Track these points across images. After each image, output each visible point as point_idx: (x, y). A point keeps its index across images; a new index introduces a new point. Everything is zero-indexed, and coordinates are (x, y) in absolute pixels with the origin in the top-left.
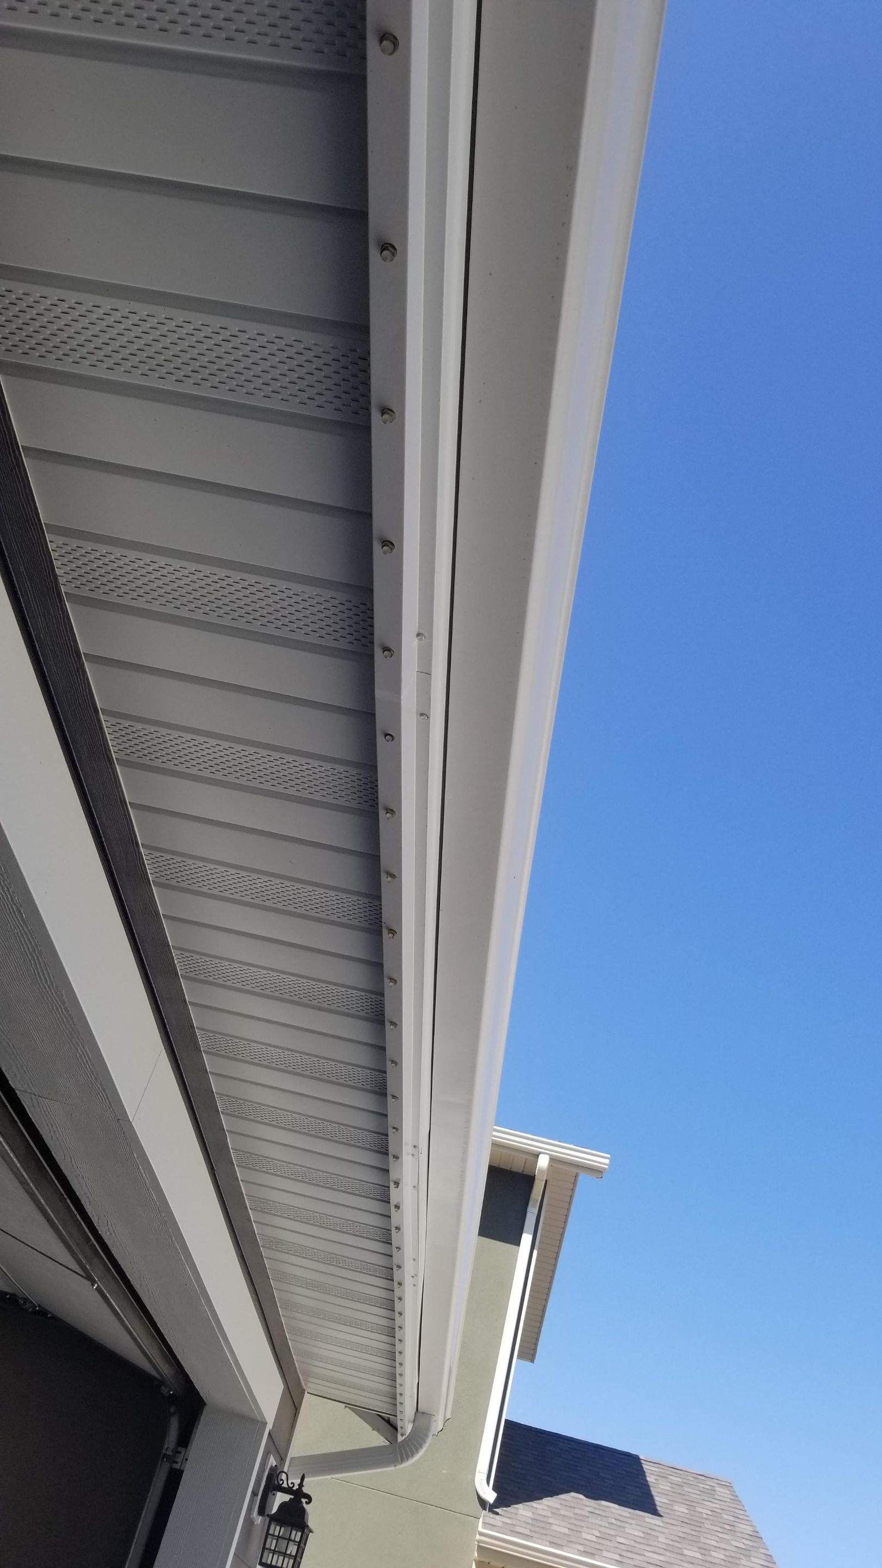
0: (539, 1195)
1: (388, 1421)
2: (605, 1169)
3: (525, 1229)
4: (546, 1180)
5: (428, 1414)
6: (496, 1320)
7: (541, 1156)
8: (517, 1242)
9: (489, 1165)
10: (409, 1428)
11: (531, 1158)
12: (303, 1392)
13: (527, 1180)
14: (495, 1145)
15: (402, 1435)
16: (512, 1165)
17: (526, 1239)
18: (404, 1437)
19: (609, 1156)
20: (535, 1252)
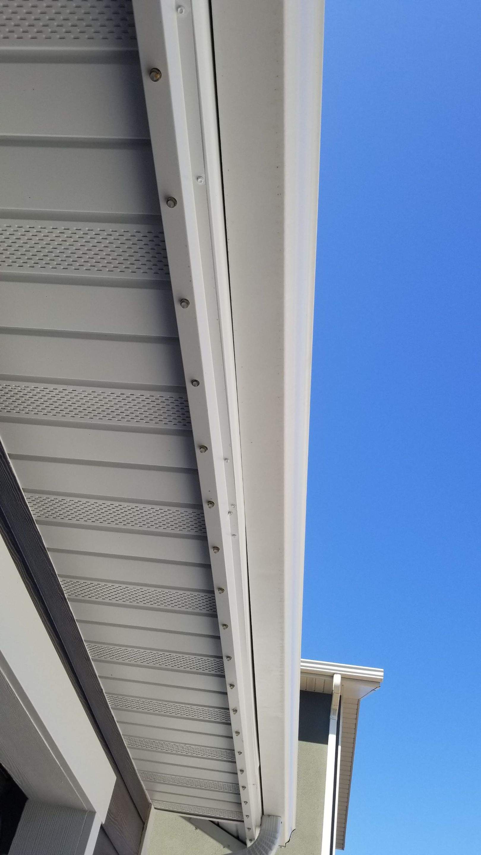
0: (337, 706)
1: (237, 838)
2: (381, 679)
3: (330, 732)
4: (340, 696)
5: (274, 816)
7: (335, 676)
8: (325, 741)
9: (300, 690)
10: (257, 833)
11: (328, 679)
12: (148, 806)
13: (327, 697)
14: (303, 672)
15: (251, 840)
16: (315, 687)
17: (332, 738)
18: (253, 842)
19: (383, 670)
20: (339, 748)
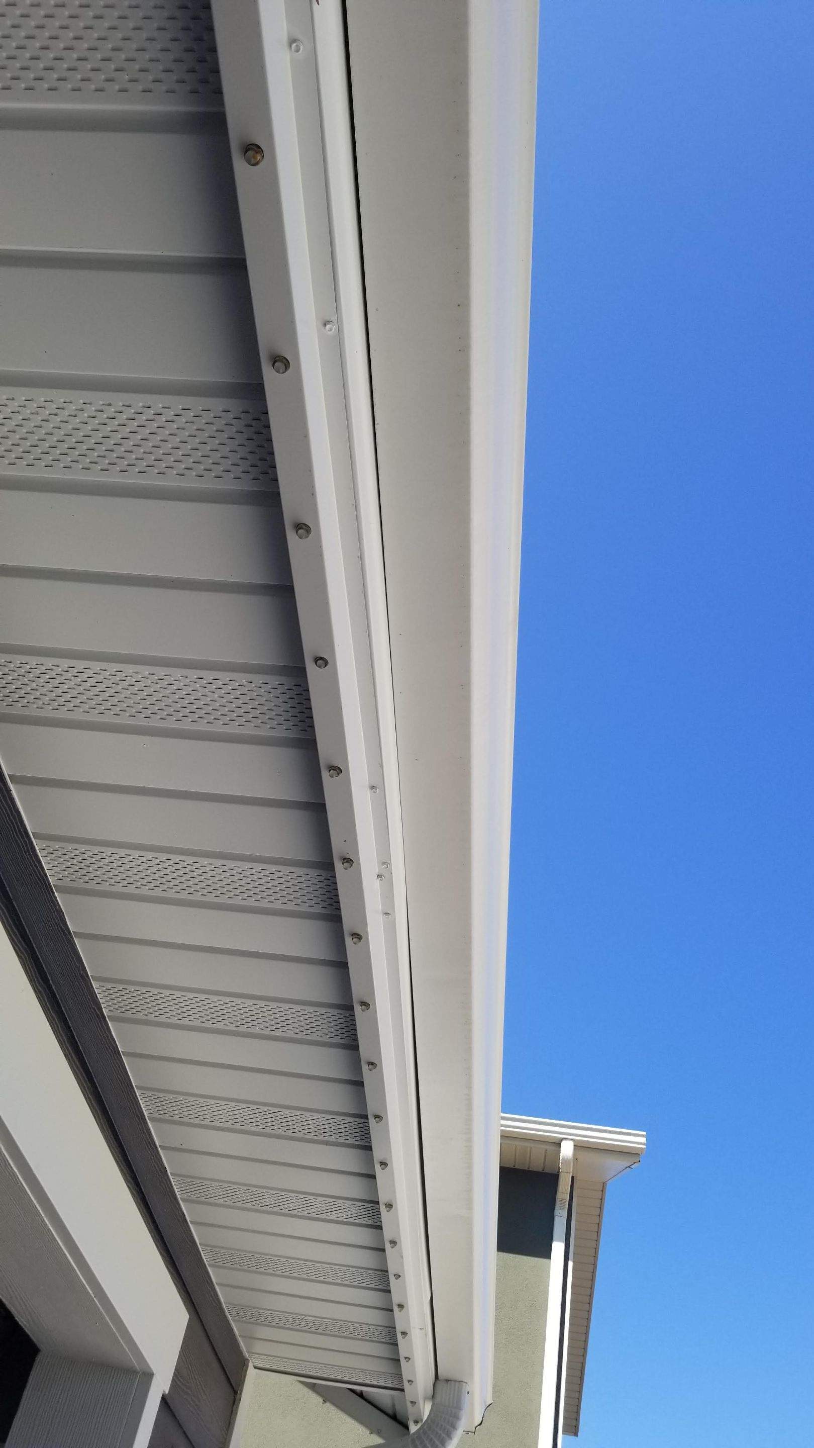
0: (567, 1193)
1: (394, 1417)
2: (642, 1149)
3: (554, 1238)
4: (573, 1178)
5: (455, 1381)
6: (533, 1353)
7: (563, 1143)
8: (546, 1253)
10: (426, 1410)
11: (551, 1148)
12: (243, 1364)
13: (549, 1179)
14: (505, 1137)
15: (416, 1422)
16: (530, 1162)
17: (558, 1248)
18: (419, 1425)
19: (644, 1133)
20: (570, 1264)
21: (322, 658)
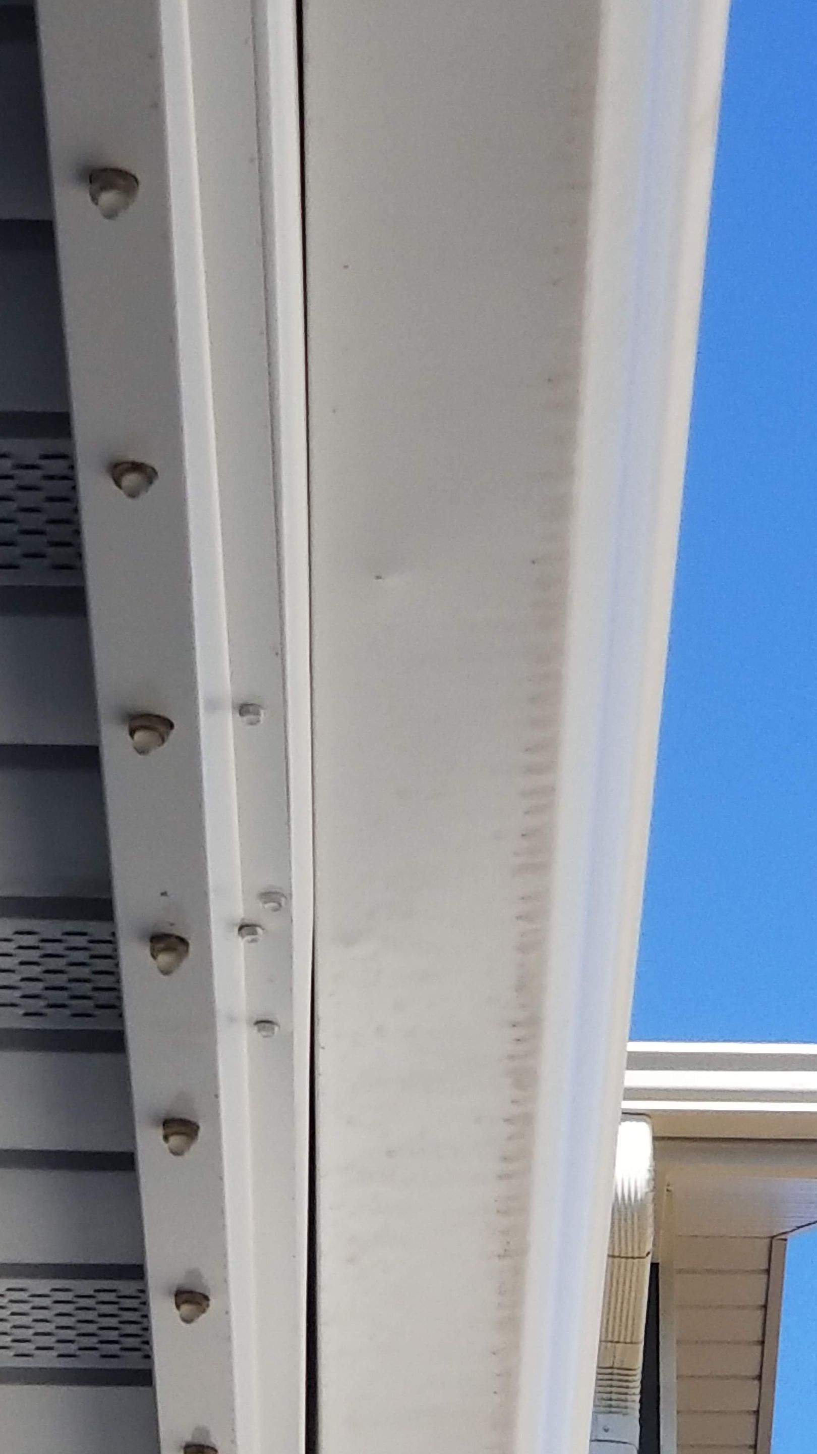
21: (136, 467)
